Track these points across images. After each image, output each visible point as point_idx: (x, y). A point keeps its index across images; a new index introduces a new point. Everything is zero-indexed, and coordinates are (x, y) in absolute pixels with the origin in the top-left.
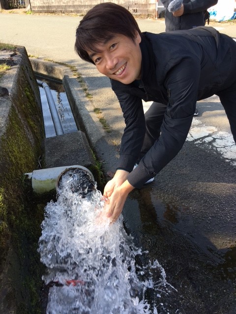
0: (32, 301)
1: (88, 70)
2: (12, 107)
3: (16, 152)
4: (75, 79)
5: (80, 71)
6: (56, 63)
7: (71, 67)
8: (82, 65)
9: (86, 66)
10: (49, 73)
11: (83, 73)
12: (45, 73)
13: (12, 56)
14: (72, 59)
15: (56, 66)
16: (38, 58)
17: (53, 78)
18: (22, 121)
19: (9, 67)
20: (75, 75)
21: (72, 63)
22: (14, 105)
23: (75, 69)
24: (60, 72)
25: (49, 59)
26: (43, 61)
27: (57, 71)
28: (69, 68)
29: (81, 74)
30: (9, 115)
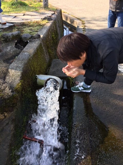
0: (22, 124)
1: (90, 24)
2: (41, 44)
3: (35, 65)
4: (82, 29)
5: (86, 25)
6: (76, 18)
7: (83, 22)
8: (88, 21)
9: (90, 22)
10: (71, 23)
11: (87, 26)
12: (69, 23)
13: (52, 14)
14: (85, 17)
15: (75, 19)
16: (68, 14)
17: (72, 26)
18: (44, 50)
19: (48, 22)
20: (82, 26)
21: (84, 19)
22: (42, 43)
23: (84, 23)
24: (76, 24)
25: (73, 15)
26: (70, 16)
27: (75, 23)
28: (81, 22)
29: (85, 26)
30: (37, 48)
